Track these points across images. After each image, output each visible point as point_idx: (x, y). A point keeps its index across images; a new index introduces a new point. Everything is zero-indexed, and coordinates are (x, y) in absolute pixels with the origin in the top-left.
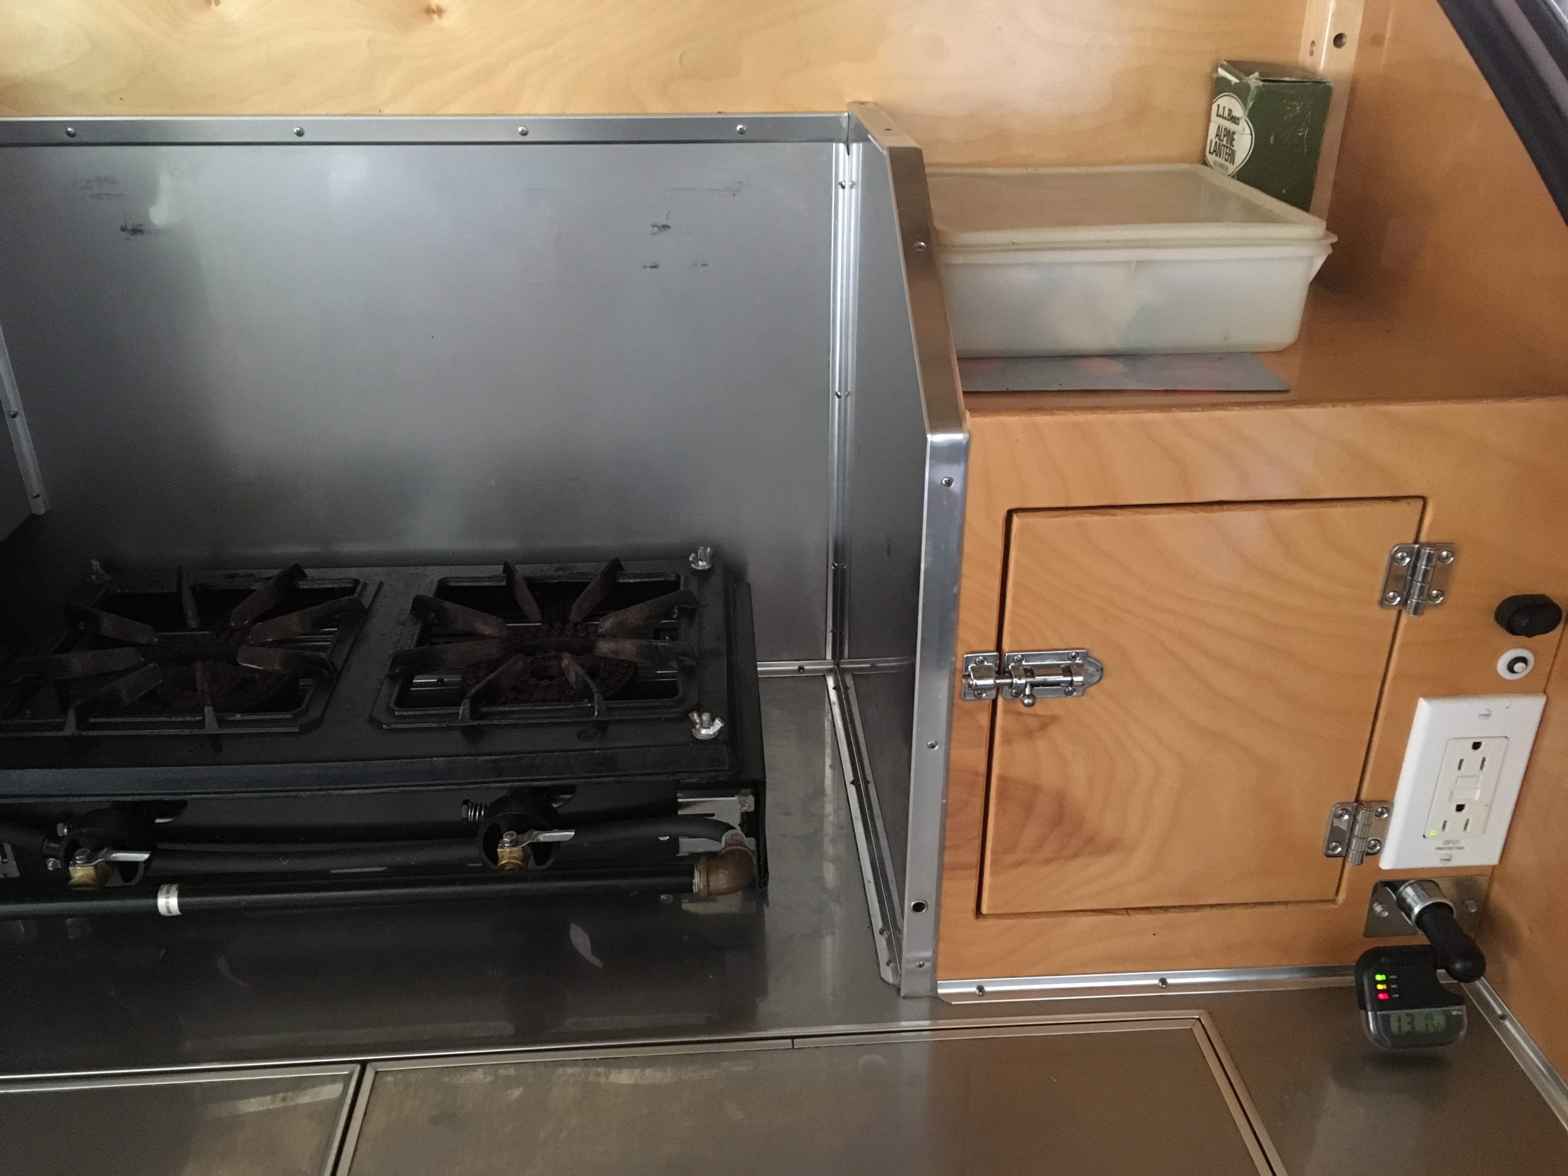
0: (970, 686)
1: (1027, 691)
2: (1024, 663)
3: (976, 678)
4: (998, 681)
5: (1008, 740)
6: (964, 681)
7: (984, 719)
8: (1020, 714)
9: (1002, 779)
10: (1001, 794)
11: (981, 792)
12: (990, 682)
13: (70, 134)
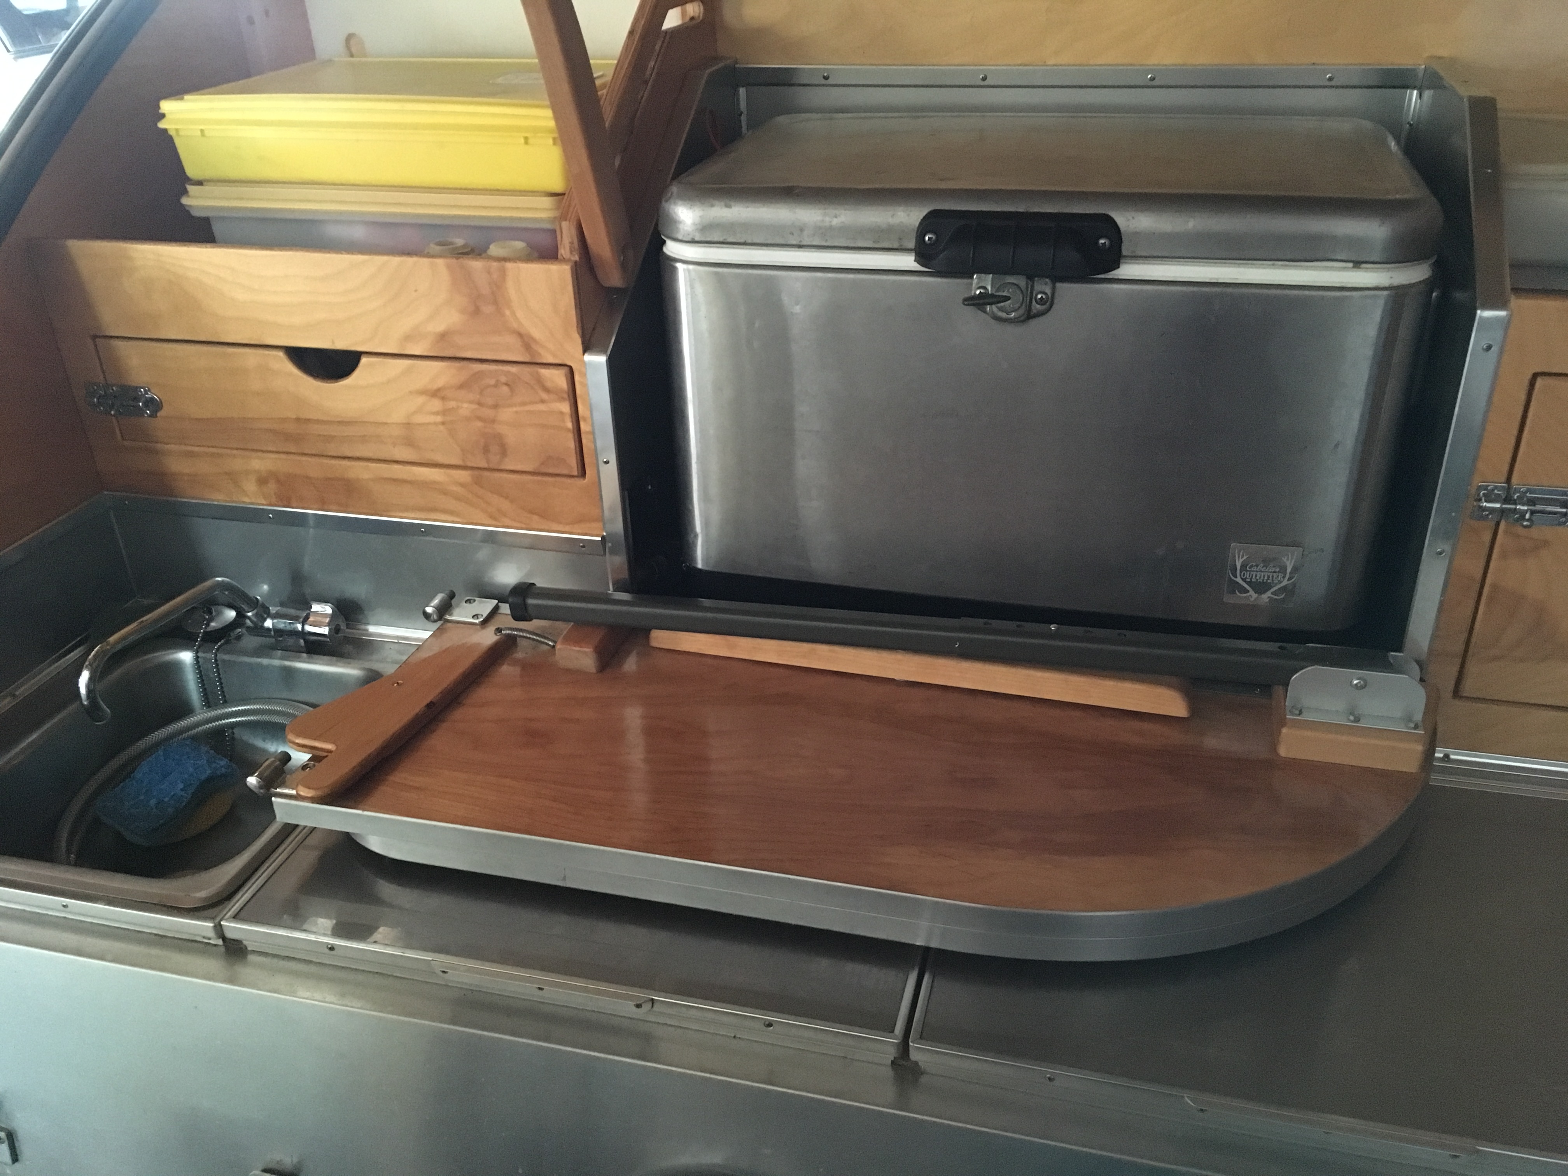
0: (1481, 507)
1: (1527, 516)
2: (1528, 495)
3: (1486, 501)
4: (1504, 506)
5: (1504, 555)
6: (1475, 503)
7: (1487, 537)
8: (1518, 536)
9: (1494, 586)
10: (1491, 599)
11: (1474, 595)
12: (1498, 505)
13: (826, 78)
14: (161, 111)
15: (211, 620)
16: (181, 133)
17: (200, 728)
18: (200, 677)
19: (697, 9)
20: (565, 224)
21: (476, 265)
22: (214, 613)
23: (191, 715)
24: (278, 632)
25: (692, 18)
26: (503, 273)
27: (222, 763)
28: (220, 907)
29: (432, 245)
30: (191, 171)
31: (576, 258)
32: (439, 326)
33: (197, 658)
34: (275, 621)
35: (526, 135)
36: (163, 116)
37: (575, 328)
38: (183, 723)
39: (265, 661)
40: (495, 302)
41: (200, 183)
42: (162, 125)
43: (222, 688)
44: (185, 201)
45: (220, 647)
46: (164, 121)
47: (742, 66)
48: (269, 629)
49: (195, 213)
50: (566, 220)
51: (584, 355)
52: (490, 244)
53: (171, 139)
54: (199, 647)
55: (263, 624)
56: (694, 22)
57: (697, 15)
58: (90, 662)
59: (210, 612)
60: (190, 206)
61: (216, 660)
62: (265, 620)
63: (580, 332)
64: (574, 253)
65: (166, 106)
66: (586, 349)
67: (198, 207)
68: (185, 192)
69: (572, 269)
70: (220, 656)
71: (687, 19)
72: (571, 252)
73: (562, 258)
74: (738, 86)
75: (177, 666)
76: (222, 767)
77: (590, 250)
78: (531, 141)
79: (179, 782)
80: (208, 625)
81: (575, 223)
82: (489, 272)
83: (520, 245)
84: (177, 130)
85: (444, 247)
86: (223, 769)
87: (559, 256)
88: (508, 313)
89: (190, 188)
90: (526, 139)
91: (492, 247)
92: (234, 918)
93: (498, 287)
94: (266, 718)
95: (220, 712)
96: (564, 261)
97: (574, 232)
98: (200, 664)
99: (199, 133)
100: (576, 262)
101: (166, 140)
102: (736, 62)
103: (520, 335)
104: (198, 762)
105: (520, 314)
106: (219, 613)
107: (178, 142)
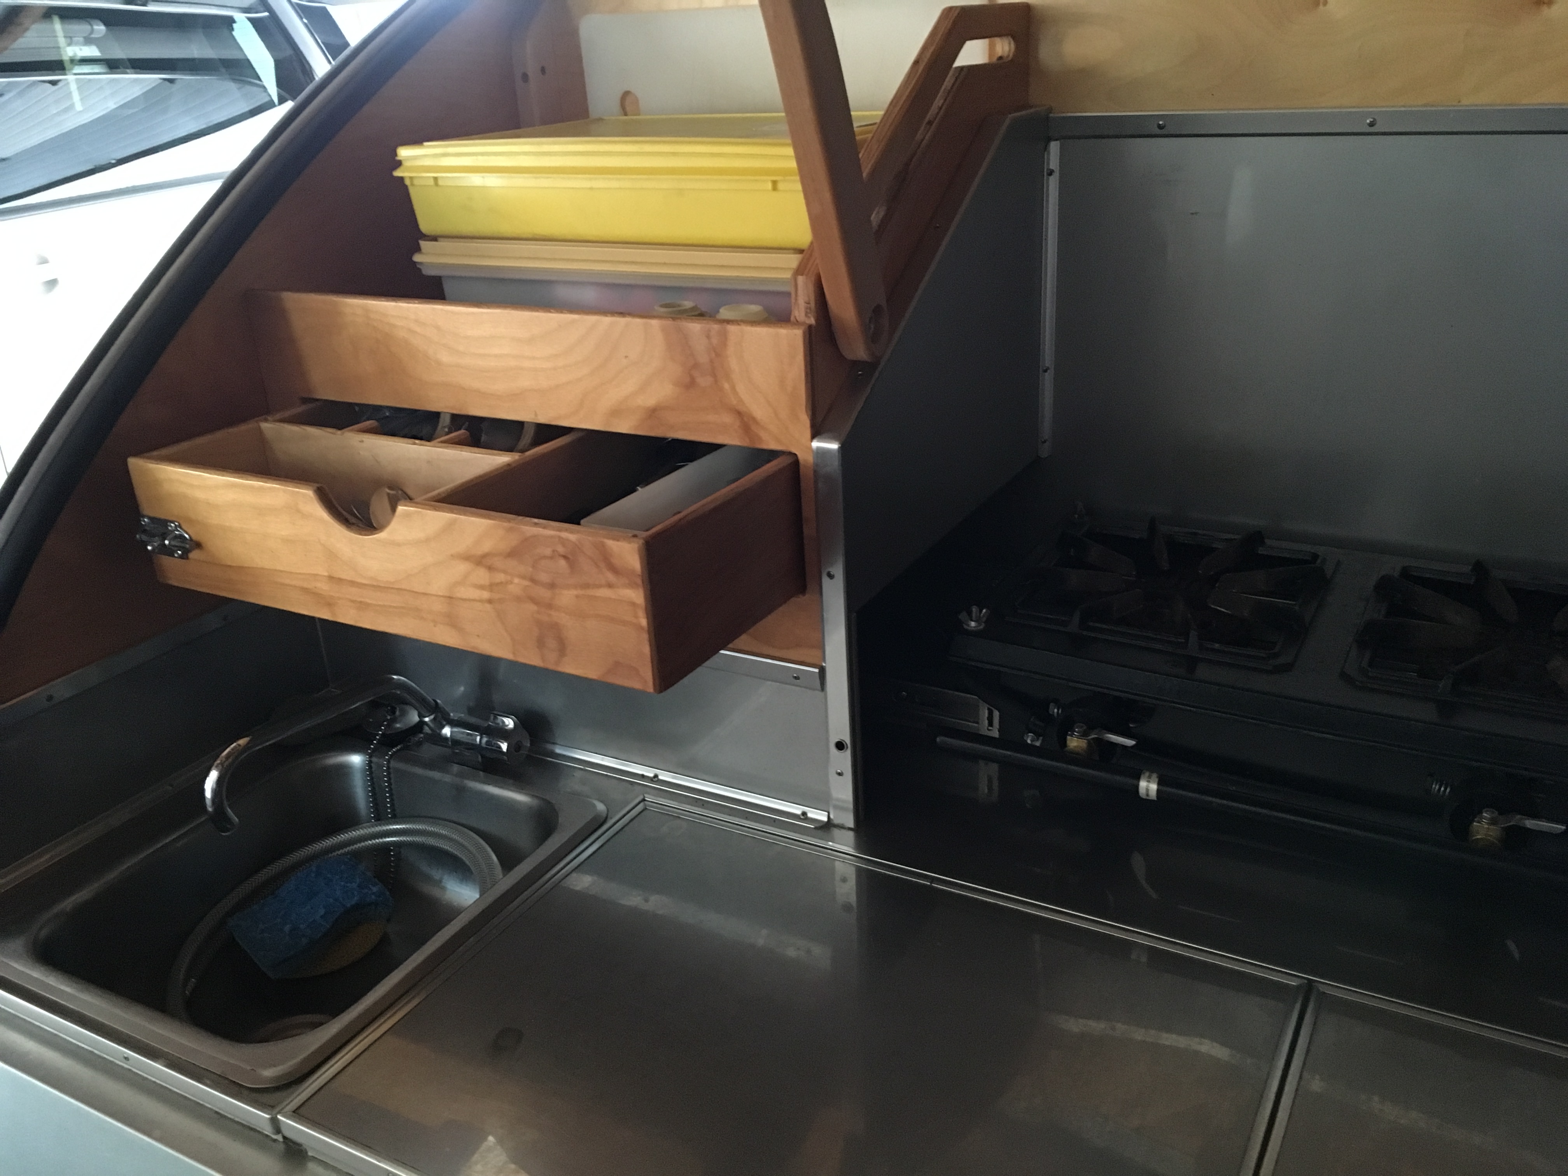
13: (1160, 127)
14: (398, 158)
15: (394, 720)
16: (416, 182)
17: (363, 844)
18: (371, 784)
19: (1007, 48)
20: (801, 279)
21: (695, 327)
22: (398, 713)
23: (357, 827)
24: (454, 742)
25: (1000, 58)
26: (724, 337)
27: (375, 889)
28: (284, 1094)
29: (656, 308)
30: (424, 226)
31: (812, 321)
32: (649, 400)
33: (370, 764)
34: (455, 730)
35: (774, 178)
36: (399, 164)
37: (804, 407)
38: (343, 837)
39: (436, 775)
40: (714, 375)
41: (434, 238)
42: (397, 173)
43: (392, 800)
44: (417, 258)
45: (398, 750)
46: (401, 168)
47: (1056, 115)
48: (445, 739)
49: (427, 272)
50: (802, 275)
51: (812, 441)
52: (720, 307)
53: (406, 188)
54: (374, 750)
55: (441, 731)
56: (1000, 62)
57: (1006, 54)
58: (221, 761)
59: (393, 712)
60: (421, 263)
61: (388, 768)
62: (443, 727)
63: (810, 413)
64: (810, 315)
65: (404, 152)
66: (816, 433)
67: (433, 265)
68: (418, 249)
69: (804, 333)
70: (393, 764)
71: (994, 60)
72: (806, 315)
73: (795, 320)
74: (1049, 140)
75: (344, 770)
76: (374, 893)
77: (830, 311)
78: (781, 186)
79: (321, 906)
80: (388, 726)
81: (813, 279)
82: (708, 337)
83: (755, 308)
84: (411, 178)
85: (670, 309)
86: (373, 897)
87: (792, 318)
88: (726, 386)
89: (423, 244)
90: (775, 183)
91: (721, 310)
92: (294, 1112)
93: (718, 352)
94: (431, 841)
95: (385, 828)
96: (797, 323)
97: (811, 288)
98: (373, 769)
99: (432, 182)
100: (810, 327)
101: (401, 188)
102: (1050, 110)
103: (739, 414)
104: (349, 885)
105: (741, 389)
106: (404, 713)
107: (413, 192)
